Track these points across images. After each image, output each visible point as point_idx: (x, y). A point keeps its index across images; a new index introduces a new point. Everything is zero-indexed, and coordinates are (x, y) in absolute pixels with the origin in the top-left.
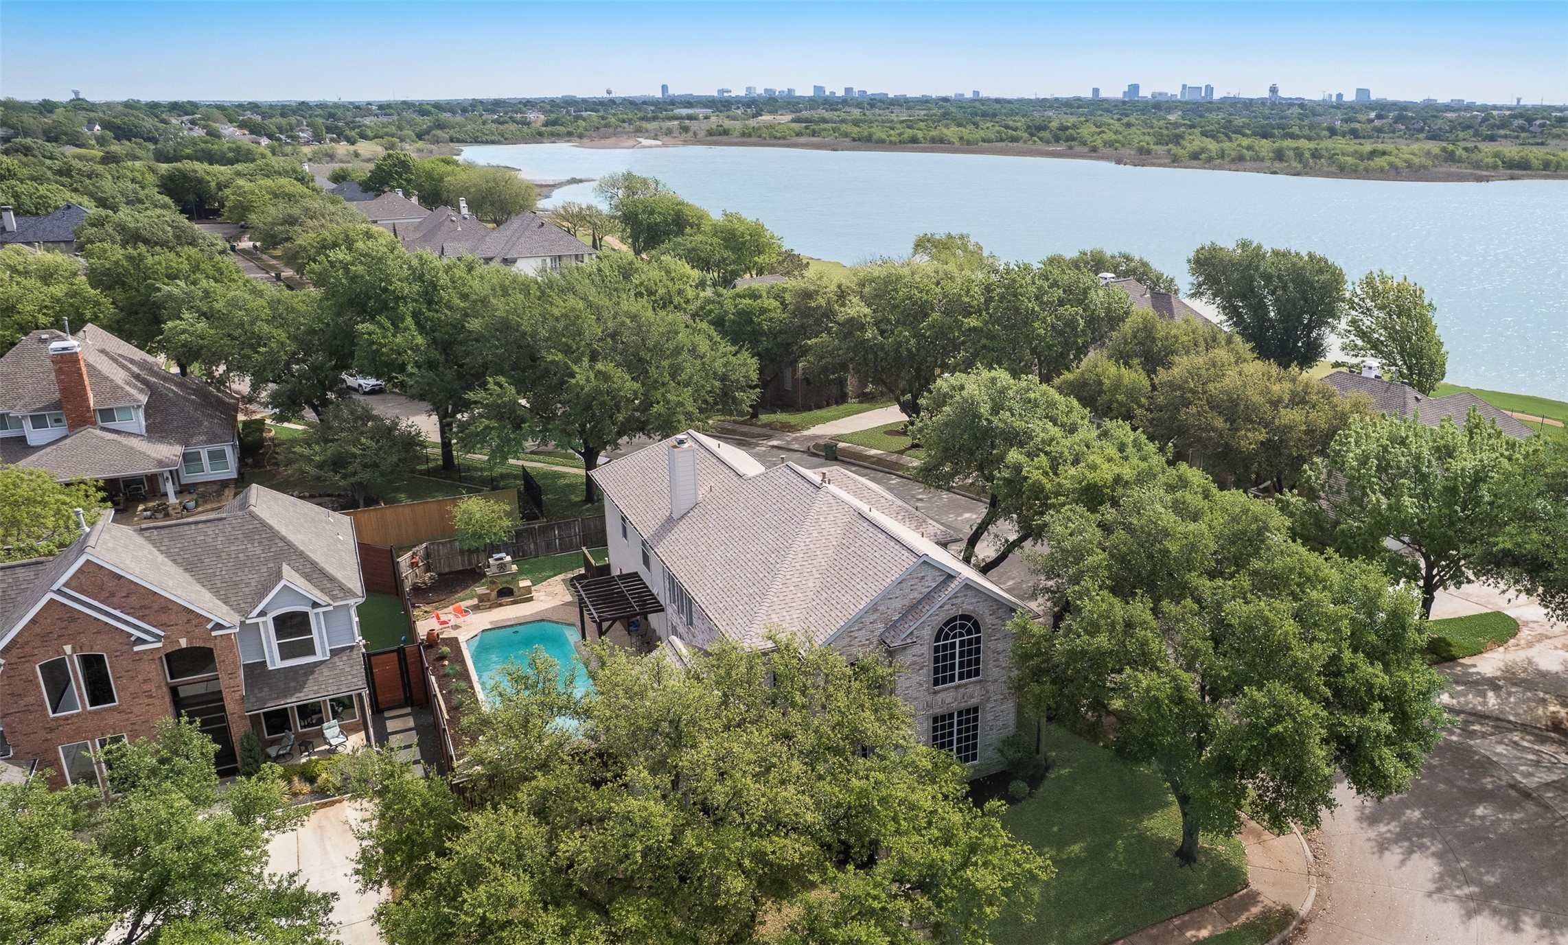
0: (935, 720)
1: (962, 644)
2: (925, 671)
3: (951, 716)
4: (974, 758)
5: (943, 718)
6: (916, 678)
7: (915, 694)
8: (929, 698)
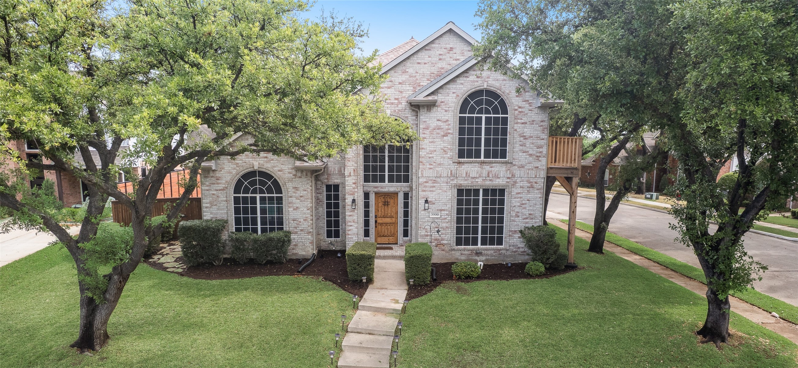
0: (460, 192)
1: (488, 120)
2: (448, 138)
3: (477, 192)
4: (500, 242)
5: (468, 191)
6: (440, 144)
7: (439, 160)
8: (454, 167)
